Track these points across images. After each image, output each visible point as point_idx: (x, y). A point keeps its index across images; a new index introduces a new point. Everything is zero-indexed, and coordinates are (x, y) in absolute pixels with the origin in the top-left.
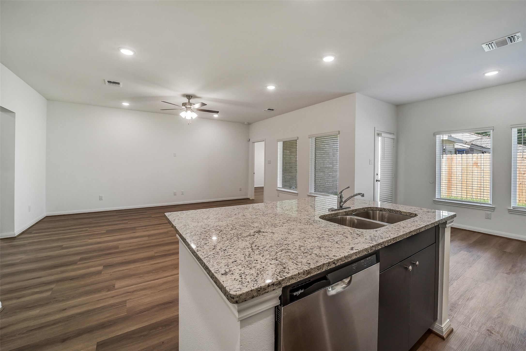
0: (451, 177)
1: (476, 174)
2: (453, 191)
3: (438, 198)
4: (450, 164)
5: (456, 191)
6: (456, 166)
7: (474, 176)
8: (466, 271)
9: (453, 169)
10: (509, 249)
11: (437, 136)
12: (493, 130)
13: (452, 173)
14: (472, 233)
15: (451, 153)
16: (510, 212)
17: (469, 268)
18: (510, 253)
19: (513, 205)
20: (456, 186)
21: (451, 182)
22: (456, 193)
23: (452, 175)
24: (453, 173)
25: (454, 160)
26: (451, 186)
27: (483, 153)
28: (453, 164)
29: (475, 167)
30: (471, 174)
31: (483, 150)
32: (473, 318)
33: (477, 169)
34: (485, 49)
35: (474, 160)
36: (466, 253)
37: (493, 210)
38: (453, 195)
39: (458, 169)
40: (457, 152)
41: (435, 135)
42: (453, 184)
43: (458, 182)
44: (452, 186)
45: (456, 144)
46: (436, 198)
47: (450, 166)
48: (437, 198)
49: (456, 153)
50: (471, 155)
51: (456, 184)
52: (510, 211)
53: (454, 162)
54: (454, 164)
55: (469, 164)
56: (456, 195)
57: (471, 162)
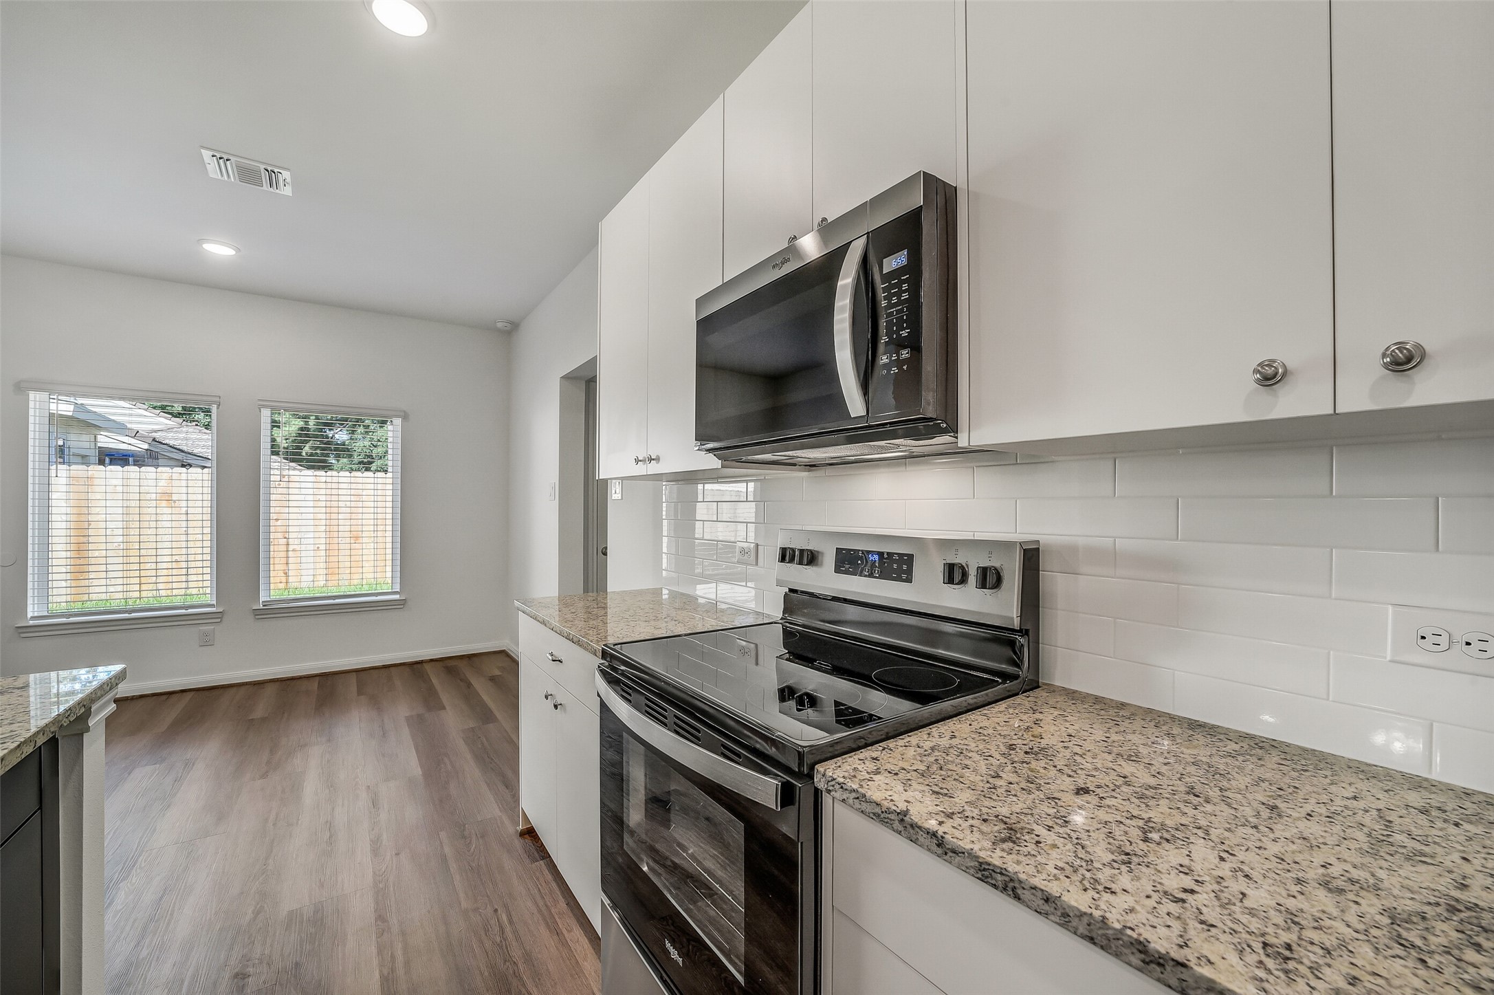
0: (85, 540)
1: (168, 524)
2: (95, 582)
3: (36, 614)
4: (83, 496)
5: (103, 582)
6: (103, 503)
7: (160, 531)
8: (155, 830)
9: (93, 510)
10: (259, 712)
11: (32, 395)
12: (219, 405)
13: (89, 525)
14: (164, 697)
15: (84, 460)
16: (257, 617)
17: (164, 815)
18: (264, 720)
19: (263, 597)
20: (103, 568)
21: (85, 554)
22: (103, 589)
23: (91, 532)
24: (93, 525)
25: (96, 482)
26: (85, 568)
27: (183, 466)
28: (91, 496)
29: (164, 504)
30: (153, 524)
31: (185, 460)
32: (189, 974)
33: (169, 511)
34: (208, 165)
35: (162, 483)
36: (149, 769)
37: (219, 620)
38: (93, 597)
39: (109, 510)
40: (107, 460)
41: (21, 388)
42: (93, 561)
43: (110, 553)
44: (91, 568)
45: (102, 433)
46: (30, 615)
47: (83, 503)
48: (33, 618)
49: (101, 462)
50: (152, 469)
51: (103, 561)
52: (257, 613)
53: (96, 489)
54: (98, 496)
55: (148, 497)
56: (103, 596)
57: (153, 490)
